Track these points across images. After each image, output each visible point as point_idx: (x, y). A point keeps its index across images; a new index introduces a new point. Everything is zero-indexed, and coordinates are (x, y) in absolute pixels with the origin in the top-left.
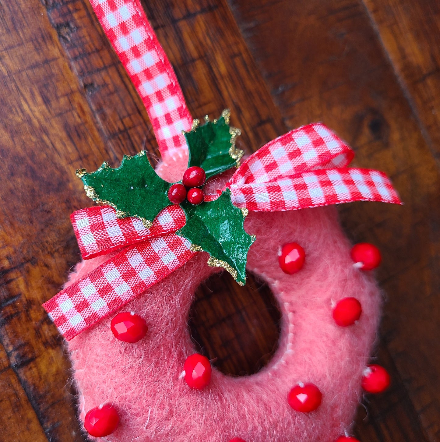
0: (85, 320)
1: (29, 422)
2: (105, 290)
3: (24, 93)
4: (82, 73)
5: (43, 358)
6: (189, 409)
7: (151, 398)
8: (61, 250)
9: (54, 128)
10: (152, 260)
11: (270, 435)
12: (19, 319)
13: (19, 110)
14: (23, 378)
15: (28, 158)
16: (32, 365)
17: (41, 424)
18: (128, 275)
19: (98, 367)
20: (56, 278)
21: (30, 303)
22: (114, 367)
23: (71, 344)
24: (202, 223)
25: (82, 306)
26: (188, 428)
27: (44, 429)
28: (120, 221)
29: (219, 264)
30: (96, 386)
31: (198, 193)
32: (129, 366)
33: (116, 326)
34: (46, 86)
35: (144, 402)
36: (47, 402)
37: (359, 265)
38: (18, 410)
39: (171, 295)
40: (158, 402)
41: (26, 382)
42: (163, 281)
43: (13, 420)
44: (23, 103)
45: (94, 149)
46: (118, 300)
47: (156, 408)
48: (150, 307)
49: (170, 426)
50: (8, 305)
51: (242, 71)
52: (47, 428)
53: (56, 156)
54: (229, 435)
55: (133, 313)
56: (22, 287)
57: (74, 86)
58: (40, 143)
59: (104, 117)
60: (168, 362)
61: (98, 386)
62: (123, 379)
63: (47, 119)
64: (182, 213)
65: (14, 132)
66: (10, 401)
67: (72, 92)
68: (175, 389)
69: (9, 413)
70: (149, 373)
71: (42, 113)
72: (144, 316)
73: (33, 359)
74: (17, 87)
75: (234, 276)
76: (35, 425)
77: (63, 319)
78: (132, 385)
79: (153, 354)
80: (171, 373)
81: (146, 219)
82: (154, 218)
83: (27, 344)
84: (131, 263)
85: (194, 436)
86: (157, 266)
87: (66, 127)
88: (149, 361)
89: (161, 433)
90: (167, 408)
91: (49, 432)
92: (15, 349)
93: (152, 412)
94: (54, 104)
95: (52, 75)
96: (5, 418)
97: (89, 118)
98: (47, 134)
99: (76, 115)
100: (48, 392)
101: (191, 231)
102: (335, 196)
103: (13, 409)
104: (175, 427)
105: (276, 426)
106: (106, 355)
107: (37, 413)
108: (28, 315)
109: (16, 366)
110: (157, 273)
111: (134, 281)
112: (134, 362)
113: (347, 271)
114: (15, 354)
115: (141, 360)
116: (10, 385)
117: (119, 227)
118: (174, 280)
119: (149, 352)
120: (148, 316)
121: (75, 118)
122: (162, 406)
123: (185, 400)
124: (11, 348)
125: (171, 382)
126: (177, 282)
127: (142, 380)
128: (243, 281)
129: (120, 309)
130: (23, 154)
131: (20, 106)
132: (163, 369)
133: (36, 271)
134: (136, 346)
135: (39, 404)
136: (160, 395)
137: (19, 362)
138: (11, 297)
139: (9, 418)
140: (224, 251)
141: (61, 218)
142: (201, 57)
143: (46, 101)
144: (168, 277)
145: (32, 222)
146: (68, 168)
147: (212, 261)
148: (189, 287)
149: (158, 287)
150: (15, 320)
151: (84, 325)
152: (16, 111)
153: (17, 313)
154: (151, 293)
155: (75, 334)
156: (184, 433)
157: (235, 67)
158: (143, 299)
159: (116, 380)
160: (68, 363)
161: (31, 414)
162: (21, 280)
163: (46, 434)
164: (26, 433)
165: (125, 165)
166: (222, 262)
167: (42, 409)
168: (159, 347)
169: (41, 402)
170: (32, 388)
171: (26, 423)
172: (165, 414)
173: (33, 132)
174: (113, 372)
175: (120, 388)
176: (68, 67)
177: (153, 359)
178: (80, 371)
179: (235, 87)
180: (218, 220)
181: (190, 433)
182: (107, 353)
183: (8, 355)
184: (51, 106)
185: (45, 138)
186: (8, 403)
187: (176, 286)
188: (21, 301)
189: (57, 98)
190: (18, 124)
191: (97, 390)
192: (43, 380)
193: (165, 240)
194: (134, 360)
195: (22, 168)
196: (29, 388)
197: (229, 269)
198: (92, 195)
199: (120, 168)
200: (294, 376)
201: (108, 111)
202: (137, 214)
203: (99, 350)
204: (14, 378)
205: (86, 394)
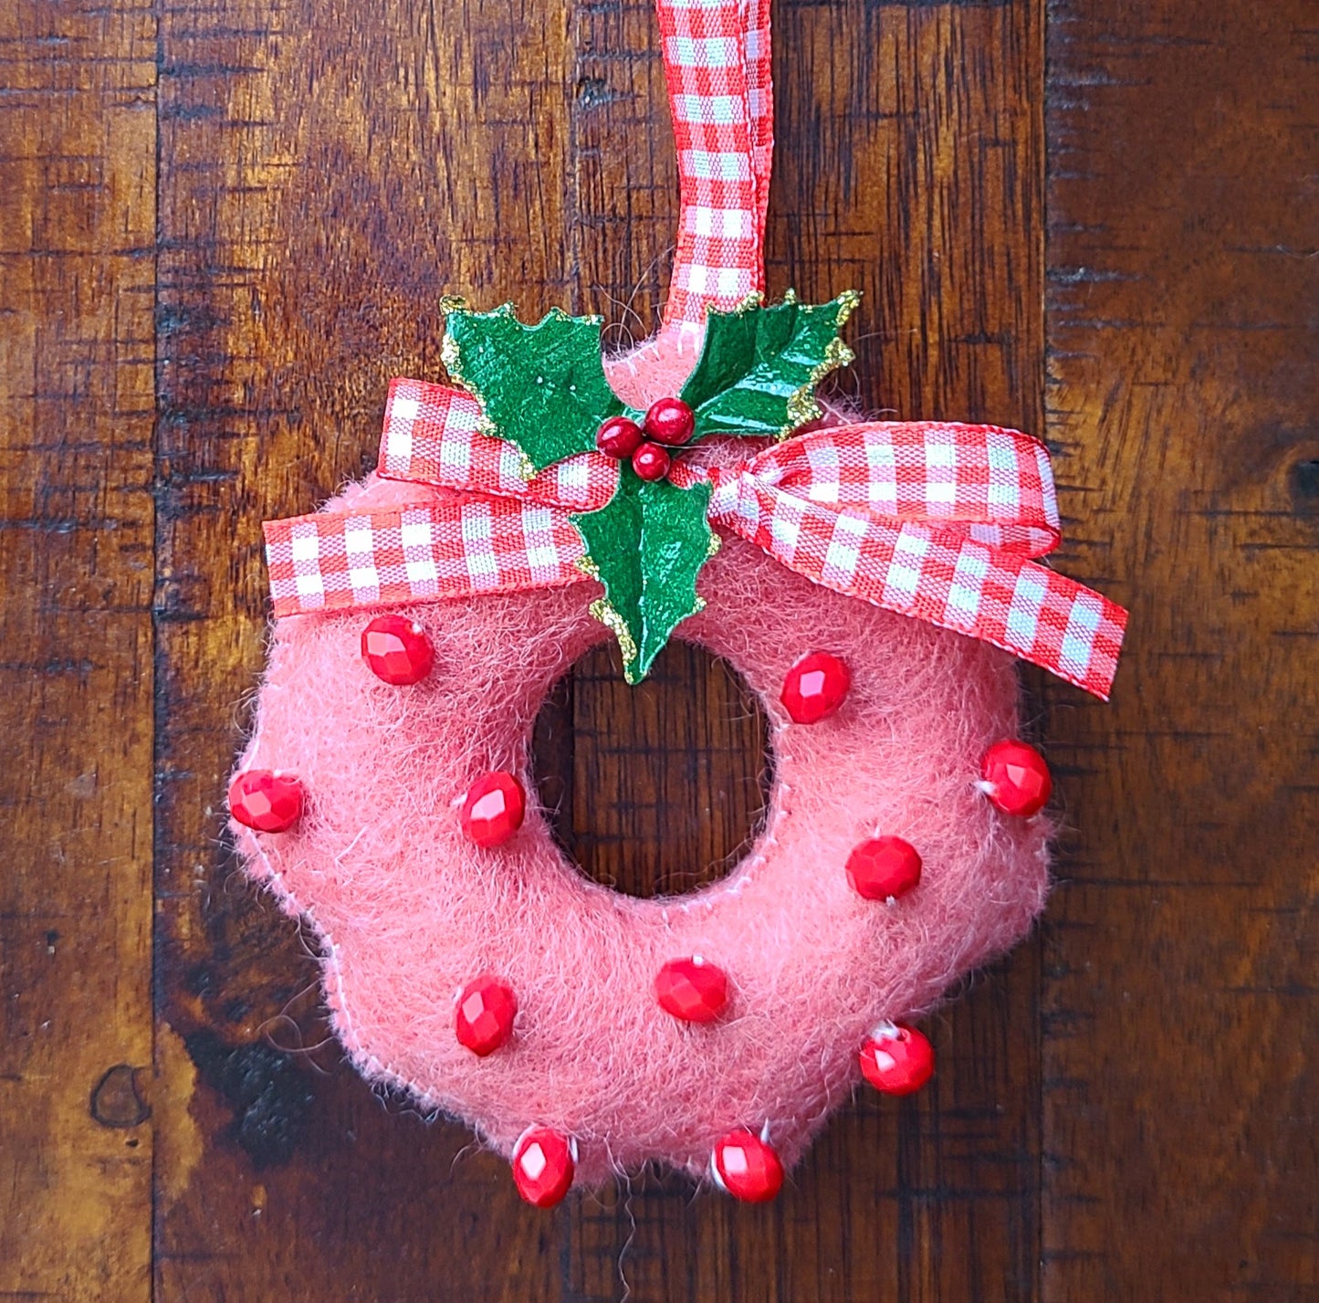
0: (326, 594)
1: (135, 738)
2: (388, 557)
3: (440, 44)
4: (587, 48)
5: (221, 626)
6: (439, 872)
7: (378, 809)
8: (362, 420)
9: (469, 149)
10: (507, 543)
11: (576, 1018)
12: (212, 522)
13: (412, 78)
14: (165, 645)
15: (383, 192)
16: (193, 627)
17: (155, 756)
18: (447, 550)
19: (308, 697)
20: (324, 474)
21: (249, 499)
22: (337, 712)
23: (283, 626)
24: (638, 522)
25: (333, 564)
26: (418, 905)
27: (156, 770)
28: (478, 439)
29: (610, 618)
30: (287, 732)
31: (655, 460)
32: (365, 725)
33: (370, 635)
34: (495, 47)
35: (360, 809)
36: (187, 719)
37: (987, 787)
38: (124, 703)
39: (519, 631)
40: (386, 823)
41: (166, 656)
42: (511, 595)
43: (105, 717)
44: (429, 64)
45: (537, 233)
46: (404, 586)
47: (375, 833)
48: (461, 633)
49: (386, 882)
50: (203, 482)
51: (993, 190)
52: (163, 770)
53: (447, 212)
54: (492, 967)
55: (417, 629)
56: (248, 459)
57: (557, 72)
58: (423, 169)
59: (591, 170)
60: (447, 760)
61: (291, 733)
62: (342, 745)
63: (463, 123)
64: (614, 479)
65: (380, 124)
66: (117, 677)
67: (548, 83)
68: (431, 818)
69: (105, 701)
70: (396, 761)
71: (460, 105)
72: (438, 644)
73: (200, 618)
74: (431, 22)
75: (627, 656)
76: (142, 752)
77: (288, 570)
78: (353, 766)
79: (424, 727)
80: (441, 784)
81: (531, 460)
82: (548, 465)
83: (206, 581)
84: (464, 529)
85: (422, 929)
86: (511, 560)
87: (497, 157)
88: (409, 737)
89: (365, 885)
90: (398, 845)
91: (163, 780)
92: (175, 579)
93: (364, 836)
94: (494, 95)
95: (517, 28)
96: (92, 704)
97: (556, 158)
98: (448, 158)
99: (531, 136)
100: (197, 698)
101: (603, 527)
102: (942, 605)
103: (116, 695)
104: (394, 889)
105: (599, 1011)
106: (334, 682)
107: (157, 729)
108: (232, 523)
109: (160, 613)
110: (504, 576)
111: (451, 568)
112: (380, 724)
113: (946, 784)
114: (170, 587)
115: (393, 727)
116: (133, 644)
117: (468, 450)
118: (538, 606)
119: (417, 720)
120: (448, 649)
121: (525, 146)
122: (389, 836)
123: (442, 850)
124: (167, 572)
125: (431, 800)
126: (542, 613)
127: (376, 766)
128: (636, 675)
129: (403, 606)
130: (377, 178)
131: (419, 72)
132: (429, 768)
133: (291, 440)
134: (397, 693)
135: (169, 714)
136: (396, 814)
137: (171, 610)
138: (218, 468)
139: (100, 710)
140: (642, 599)
141: (393, 352)
142: (898, 115)
143: (480, 83)
144: (527, 592)
145: (328, 333)
146: (459, 250)
147: (601, 607)
148: (565, 635)
149: (495, 603)
150: (203, 518)
151: (320, 604)
152: (406, 78)
153: (213, 508)
154: (473, 607)
155: (294, 611)
156: (406, 910)
157: (978, 174)
158: (456, 611)
159: (329, 740)
160: (263, 661)
161: (144, 725)
162: (253, 442)
163: (155, 781)
164: (119, 756)
165: (547, 327)
166: (619, 619)
167: (169, 727)
168: (440, 721)
169: (175, 712)
170: (172, 673)
171: (127, 738)
172: (388, 853)
173: (420, 140)
174: (331, 721)
175: (329, 759)
176: (563, 20)
177: (418, 738)
178: (275, 687)
179: (952, 222)
180: (667, 531)
181: (417, 918)
182: (338, 679)
183: (158, 584)
184: (485, 96)
185: (441, 162)
186: (112, 677)
187: (535, 617)
188: (233, 487)
189: (508, 85)
190: (397, 110)
191: (286, 739)
192: (199, 671)
193: (554, 518)
194: (380, 719)
195: (361, 209)
196: (166, 671)
197: (625, 640)
198: (451, 361)
199: (535, 328)
200: (705, 941)
201: (608, 160)
202: (519, 439)
203: (326, 665)
204: (146, 636)
205: (265, 736)
